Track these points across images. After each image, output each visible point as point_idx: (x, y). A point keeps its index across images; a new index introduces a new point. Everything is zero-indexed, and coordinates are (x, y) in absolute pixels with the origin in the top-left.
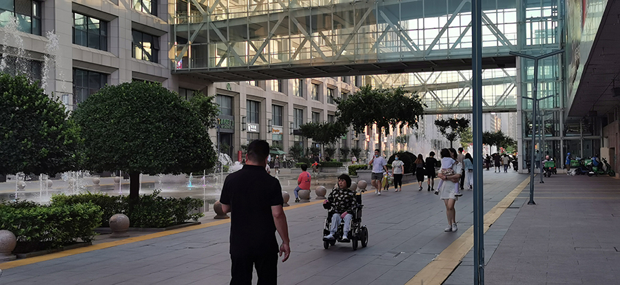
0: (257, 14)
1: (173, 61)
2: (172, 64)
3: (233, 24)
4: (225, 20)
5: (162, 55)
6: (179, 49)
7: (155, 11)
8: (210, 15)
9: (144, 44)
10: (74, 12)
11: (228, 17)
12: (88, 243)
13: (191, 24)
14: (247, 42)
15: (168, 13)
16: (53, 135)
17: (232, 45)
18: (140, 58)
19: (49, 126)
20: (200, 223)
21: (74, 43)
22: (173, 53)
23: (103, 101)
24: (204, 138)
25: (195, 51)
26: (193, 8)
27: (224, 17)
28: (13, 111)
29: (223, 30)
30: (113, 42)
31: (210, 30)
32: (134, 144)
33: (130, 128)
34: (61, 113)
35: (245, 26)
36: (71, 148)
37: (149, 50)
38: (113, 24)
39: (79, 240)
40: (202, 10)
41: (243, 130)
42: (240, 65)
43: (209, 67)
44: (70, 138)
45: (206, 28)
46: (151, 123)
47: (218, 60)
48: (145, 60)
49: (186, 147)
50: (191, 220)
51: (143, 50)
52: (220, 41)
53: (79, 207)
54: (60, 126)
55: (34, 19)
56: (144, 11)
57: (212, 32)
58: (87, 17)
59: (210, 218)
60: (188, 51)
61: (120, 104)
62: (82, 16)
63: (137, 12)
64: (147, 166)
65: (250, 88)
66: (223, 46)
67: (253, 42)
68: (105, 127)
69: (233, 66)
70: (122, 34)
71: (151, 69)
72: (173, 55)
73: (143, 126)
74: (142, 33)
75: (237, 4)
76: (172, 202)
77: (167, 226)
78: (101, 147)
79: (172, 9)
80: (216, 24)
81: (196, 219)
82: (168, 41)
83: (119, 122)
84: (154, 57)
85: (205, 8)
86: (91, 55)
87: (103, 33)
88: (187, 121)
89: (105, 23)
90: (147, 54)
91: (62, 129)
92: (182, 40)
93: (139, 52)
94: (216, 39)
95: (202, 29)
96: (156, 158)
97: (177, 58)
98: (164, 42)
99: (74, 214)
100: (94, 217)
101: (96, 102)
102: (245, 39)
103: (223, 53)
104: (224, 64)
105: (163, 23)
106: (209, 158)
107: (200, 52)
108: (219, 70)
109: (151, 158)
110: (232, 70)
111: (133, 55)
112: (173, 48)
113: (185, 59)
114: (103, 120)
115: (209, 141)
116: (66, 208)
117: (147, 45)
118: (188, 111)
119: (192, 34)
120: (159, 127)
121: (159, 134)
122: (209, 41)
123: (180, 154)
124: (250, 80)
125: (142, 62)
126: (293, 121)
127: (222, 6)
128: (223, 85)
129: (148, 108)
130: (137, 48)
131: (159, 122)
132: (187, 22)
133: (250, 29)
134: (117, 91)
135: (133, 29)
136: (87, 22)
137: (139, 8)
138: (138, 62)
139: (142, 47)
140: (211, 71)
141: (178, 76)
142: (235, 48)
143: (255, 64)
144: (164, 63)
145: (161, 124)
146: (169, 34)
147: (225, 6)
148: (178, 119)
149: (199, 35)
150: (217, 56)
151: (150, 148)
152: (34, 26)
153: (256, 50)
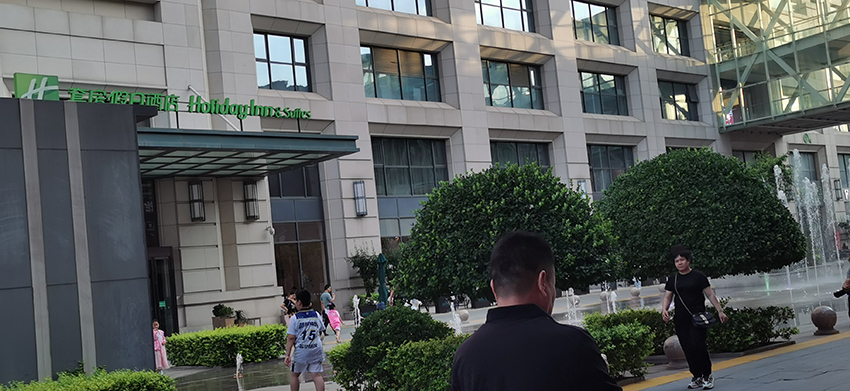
0: (839, 25)
1: (720, 115)
2: (719, 119)
3: (802, 47)
4: (790, 44)
5: (703, 109)
6: (727, 96)
7: (686, 50)
8: (766, 40)
9: (677, 97)
10: (580, 71)
11: (793, 38)
12: (639, 378)
13: (740, 59)
14: (827, 70)
15: (704, 50)
16: (576, 236)
17: (805, 77)
18: (674, 118)
19: (573, 225)
20: (793, 343)
21: (584, 111)
22: (718, 104)
23: (635, 183)
24: (784, 218)
25: (749, 96)
26: (740, 35)
27: (788, 39)
28: (528, 211)
29: (789, 59)
30: (634, 103)
31: (768, 62)
32: (684, 237)
33: (677, 215)
34: (583, 205)
35: (823, 45)
36: (602, 250)
37: (684, 105)
38: (632, 79)
39: (628, 374)
40: (753, 37)
41: (838, 199)
42: (821, 105)
43: (773, 115)
44: (600, 237)
45: (763, 59)
46: (705, 205)
47: (785, 103)
48: (680, 119)
49: (758, 233)
50: (779, 339)
51: (676, 106)
52: (786, 74)
53: (622, 329)
54: (587, 223)
55: (533, 90)
56: (671, 52)
57: (773, 65)
58: (597, 74)
59: (808, 334)
60: (739, 97)
61: (659, 184)
62: (591, 75)
63: (661, 56)
64: (707, 266)
65: (842, 135)
66: (791, 81)
67: (838, 67)
68: (643, 218)
69: (811, 107)
70: (645, 89)
71: (690, 131)
72: (720, 107)
73: (694, 211)
74: (672, 82)
75: (805, 17)
76: (748, 314)
77: (745, 349)
78: (641, 245)
79: (710, 43)
80: (776, 52)
81: (787, 336)
82: (709, 89)
83: (660, 209)
84: (693, 114)
85: (757, 32)
86: (609, 125)
87: (620, 92)
88: (755, 197)
89: (621, 79)
90: (682, 110)
91: (588, 227)
92: (729, 83)
93: (670, 110)
94: (778, 73)
95: (757, 62)
96: (716, 254)
97: (725, 110)
98: (703, 90)
99: (617, 340)
100: (644, 342)
101: (627, 185)
102: (824, 64)
103: (792, 91)
104: (796, 107)
105: (699, 64)
106: (795, 246)
107: (757, 96)
108: (789, 117)
109: (710, 254)
110: (809, 114)
111: (664, 115)
112: (718, 96)
113: (737, 109)
114: (639, 209)
115: (792, 220)
116: (606, 332)
117: (681, 99)
118: (755, 181)
119: (742, 72)
120: (717, 209)
121: (718, 219)
122: (768, 77)
123: (751, 243)
124: (838, 124)
125: (677, 122)
127: (782, 23)
128: (798, 137)
129: (697, 185)
130: (668, 105)
131: (715, 202)
132: (733, 56)
133: (830, 49)
134: (651, 167)
135: (659, 81)
136: (598, 81)
137: (664, 50)
138: (671, 124)
139: (674, 103)
140: (778, 120)
141: (729, 134)
142: (810, 81)
143: (845, 99)
144: (707, 120)
145: (718, 204)
146: (710, 78)
147: (787, 22)
148: (742, 195)
149: (752, 72)
150: (783, 97)
151: (708, 240)
152: (534, 99)
153: (843, 78)
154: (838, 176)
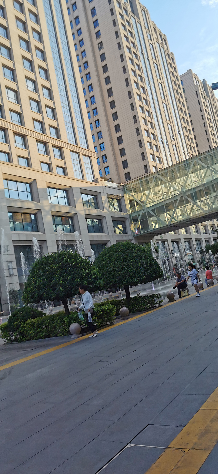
0: (167, 198)
1: (133, 231)
2: (133, 232)
3: (157, 206)
4: (153, 206)
5: (128, 229)
6: (135, 225)
7: (121, 210)
8: (146, 205)
9: (119, 226)
10: (86, 219)
11: (154, 204)
12: (112, 324)
13: (138, 211)
14: (165, 214)
15: (126, 209)
16: (88, 274)
17: (159, 217)
18: (118, 233)
19: (85, 271)
20: (162, 306)
21: (89, 233)
22: (132, 227)
23: (106, 255)
24: (155, 263)
25: (142, 224)
26: (138, 204)
27: (152, 204)
28: (70, 267)
29: (153, 211)
30: (105, 229)
31: (147, 212)
32: (123, 272)
33: (120, 265)
34: (88, 263)
35: (163, 205)
36: (96, 279)
37: (121, 228)
38: (104, 221)
39: (108, 323)
40: (141, 204)
41: (173, 257)
42: (165, 225)
43: (150, 230)
44: (95, 274)
45: (145, 211)
46: (129, 261)
47: (154, 225)
48: (121, 233)
49: (147, 269)
50: (157, 305)
51: (119, 229)
52: (153, 216)
53: (104, 307)
54: (90, 270)
55: (70, 226)
56: (116, 211)
57: (148, 212)
58: (92, 219)
59: (166, 302)
60: (139, 225)
61: (113, 255)
62: (90, 220)
63: (113, 212)
64: (131, 282)
65: (172, 235)
66: (155, 218)
67: (168, 213)
68: (109, 267)
69: (161, 226)
70: (108, 224)
71: (125, 237)
72: (133, 228)
73: (126, 263)
74: (117, 221)
75: (157, 197)
76: (146, 297)
77: (147, 310)
78: (109, 276)
79: (128, 206)
80: (149, 209)
81: (159, 304)
82: (129, 222)
83: (114, 263)
84: (125, 231)
85: (143, 202)
86: (97, 236)
87: (100, 225)
88: (145, 256)
89: (100, 221)
90: (121, 230)
91: (90, 271)
92: (135, 220)
93: (117, 230)
94: (151, 216)
95: (143, 213)
96: (135, 277)
97: (135, 229)
98: (127, 223)
99: (103, 311)
100: (112, 311)
101: (103, 256)
102: (164, 212)
103: (155, 222)
104: (157, 227)
105: (125, 214)
106: (159, 272)
107: (145, 224)
108: (155, 230)
109: (132, 277)
110: (161, 229)
111: (115, 232)
112: (132, 225)
113: (139, 229)
114: (107, 264)
115: (157, 264)
116: (99, 308)
117: (120, 226)
118: (144, 251)
119: (139, 216)
120: (133, 262)
121: (134, 265)
122: (147, 217)
123: (145, 273)
124: (171, 232)
125: (120, 234)
126: (196, 247)
127: (150, 199)
128: (158, 237)
129: (126, 254)
130: (116, 229)
131: (132, 259)
132: (136, 211)
133: (165, 207)
134: (110, 248)
135: (112, 220)
136: (93, 222)
137: (113, 210)
138: (118, 235)
139: (118, 228)
140: (152, 231)
141: (137, 237)
142: (160, 218)
143: (171, 223)
144: (130, 233)
145: (133, 260)
146: (129, 219)
147: (152, 199)
148: (141, 256)
149: (142, 216)
150: (153, 224)
151: (131, 273)
152: (71, 229)
153: (171, 216)
154: (172, 249)
